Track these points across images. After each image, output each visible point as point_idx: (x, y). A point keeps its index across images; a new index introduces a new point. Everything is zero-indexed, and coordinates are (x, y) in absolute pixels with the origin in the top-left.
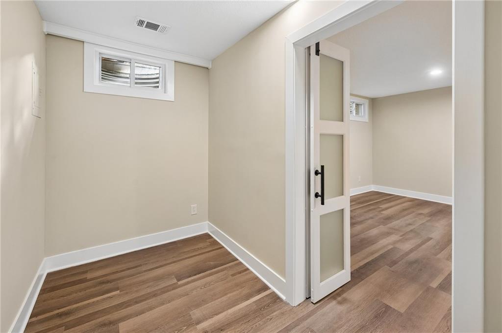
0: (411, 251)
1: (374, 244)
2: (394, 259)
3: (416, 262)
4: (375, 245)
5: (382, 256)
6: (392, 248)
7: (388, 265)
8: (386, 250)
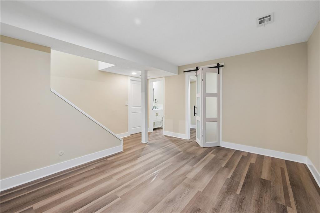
0: (184, 165)
1: (205, 167)
2: (194, 159)
3: (184, 159)
4: (203, 166)
5: (199, 160)
6: (194, 165)
7: (197, 156)
8: (197, 164)
